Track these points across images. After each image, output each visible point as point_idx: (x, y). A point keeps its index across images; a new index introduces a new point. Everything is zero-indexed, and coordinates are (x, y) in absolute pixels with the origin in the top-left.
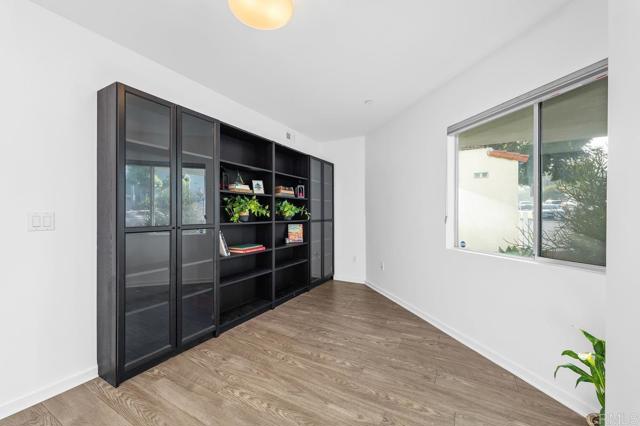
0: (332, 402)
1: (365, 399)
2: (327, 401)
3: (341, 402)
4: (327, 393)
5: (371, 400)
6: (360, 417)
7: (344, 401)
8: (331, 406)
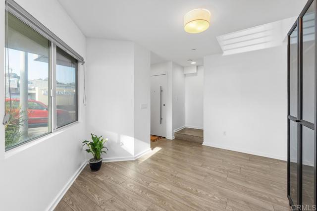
0: (169, 191)
1: (152, 192)
2: (171, 192)
3: (164, 191)
4: (171, 195)
5: (149, 191)
6: (158, 185)
7: (163, 192)
8: (169, 189)
